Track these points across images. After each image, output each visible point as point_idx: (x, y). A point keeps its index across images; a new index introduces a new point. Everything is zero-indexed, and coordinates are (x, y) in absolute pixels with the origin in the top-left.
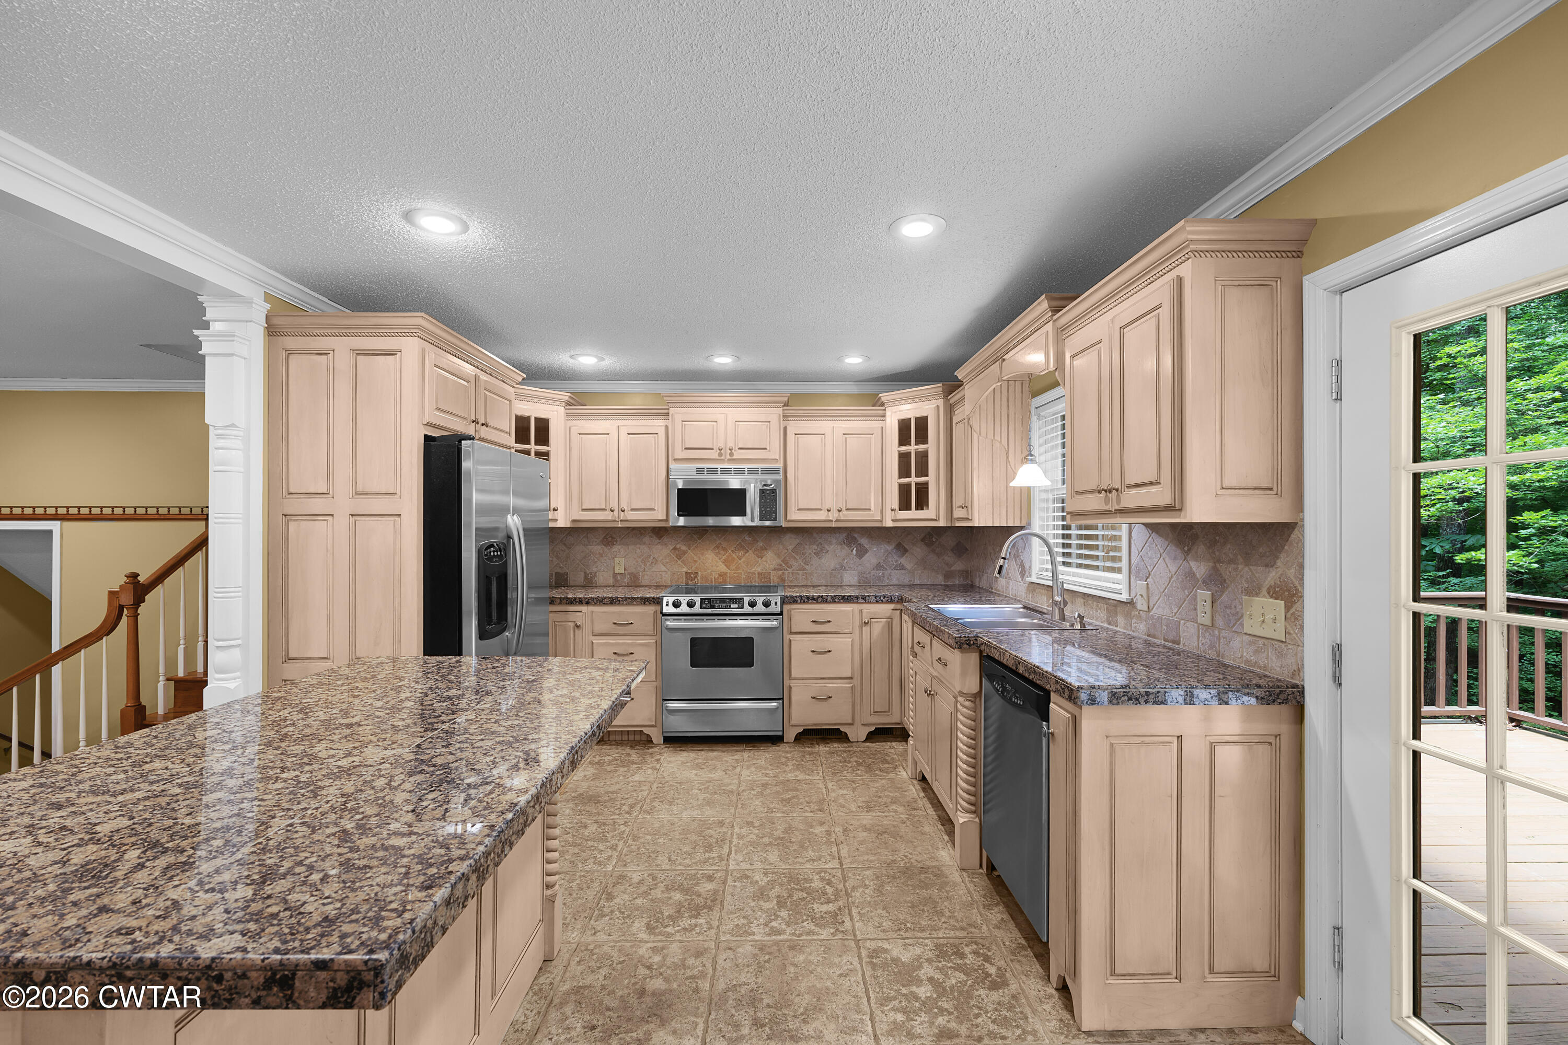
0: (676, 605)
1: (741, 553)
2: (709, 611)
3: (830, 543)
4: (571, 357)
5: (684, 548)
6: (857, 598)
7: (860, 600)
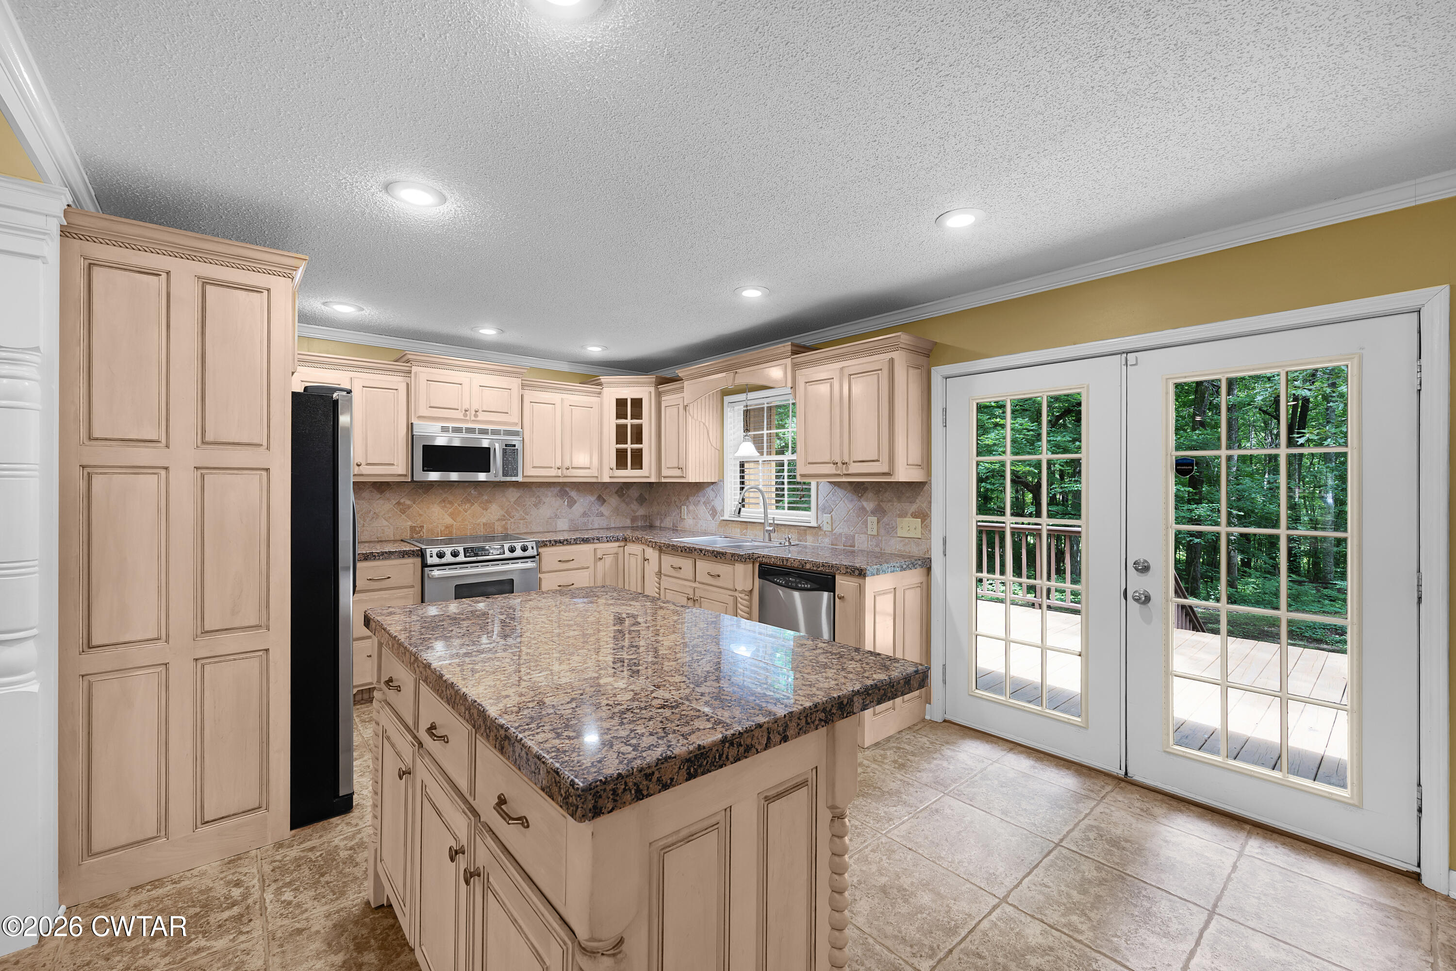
0: (441, 555)
1: (468, 505)
2: (474, 559)
3: (547, 496)
4: (324, 304)
5: (408, 502)
6: (593, 539)
7: (596, 541)
